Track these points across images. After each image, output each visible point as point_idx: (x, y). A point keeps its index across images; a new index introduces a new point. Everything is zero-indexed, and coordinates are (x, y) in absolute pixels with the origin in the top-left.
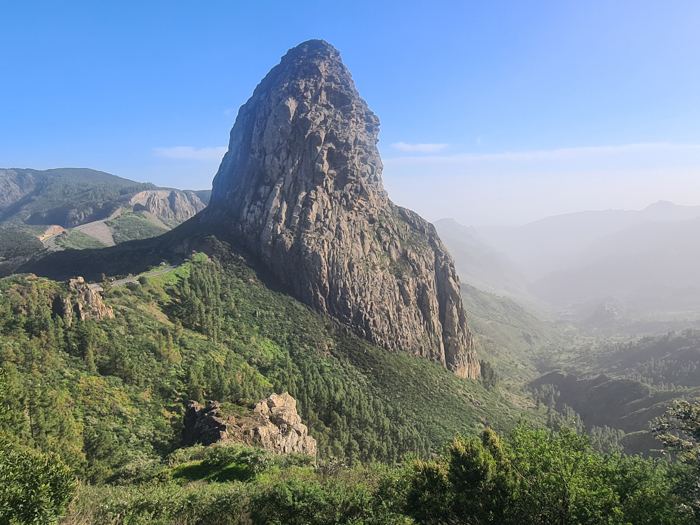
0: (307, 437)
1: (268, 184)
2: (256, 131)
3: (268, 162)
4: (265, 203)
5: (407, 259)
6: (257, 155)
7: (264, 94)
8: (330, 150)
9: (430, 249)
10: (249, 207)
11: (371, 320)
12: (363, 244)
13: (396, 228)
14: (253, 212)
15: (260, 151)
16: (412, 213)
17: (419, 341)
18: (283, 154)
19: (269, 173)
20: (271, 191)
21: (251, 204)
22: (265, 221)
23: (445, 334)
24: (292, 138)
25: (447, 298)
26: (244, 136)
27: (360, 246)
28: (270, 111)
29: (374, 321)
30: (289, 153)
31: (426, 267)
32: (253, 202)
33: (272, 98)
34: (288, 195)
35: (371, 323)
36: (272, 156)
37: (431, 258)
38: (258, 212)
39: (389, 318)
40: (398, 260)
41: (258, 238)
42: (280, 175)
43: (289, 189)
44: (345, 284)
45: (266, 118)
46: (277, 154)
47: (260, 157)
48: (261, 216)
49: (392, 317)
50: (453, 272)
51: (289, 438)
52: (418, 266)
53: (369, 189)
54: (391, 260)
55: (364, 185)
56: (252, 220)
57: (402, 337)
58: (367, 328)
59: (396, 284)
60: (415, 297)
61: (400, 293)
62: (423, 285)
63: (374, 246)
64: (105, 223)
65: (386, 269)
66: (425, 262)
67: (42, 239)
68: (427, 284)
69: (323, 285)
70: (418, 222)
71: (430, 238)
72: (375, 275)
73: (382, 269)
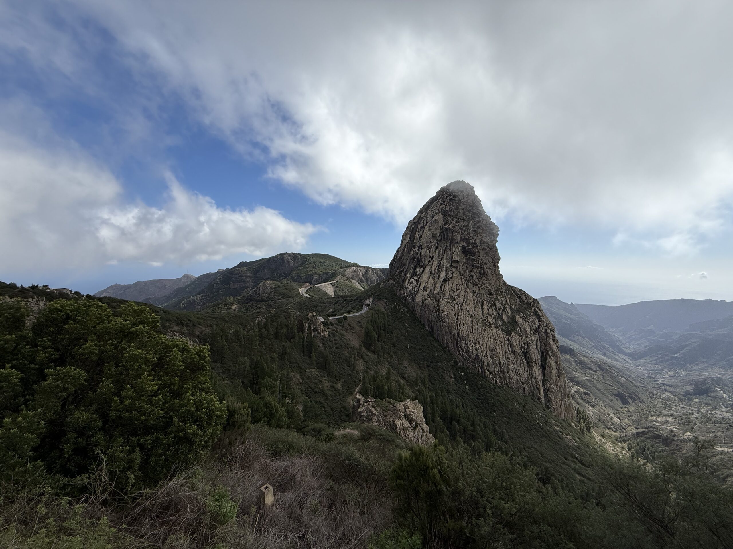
0: (428, 434)
1: (422, 266)
2: (417, 235)
3: (423, 253)
4: (419, 278)
5: (516, 322)
6: (417, 248)
7: (424, 213)
8: (464, 248)
9: (534, 317)
10: (409, 280)
11: (486, 362)
12: (483, 309)
13: (508, 300)
14: (412, 283)
15: (419, 247)
16: (521, 290)
17: (523, 384)
18: (433, 249)
19: (423, 260)
20: (423, 271)
21: (411, 278)
22: (418, 289)
23: (544, 381)
24: (439, 239)
25: (547, 354)
26: (410, 238)
27: (481, 310)
28: (427, 223)
29: (488, 363)
30: (436, 248)
31: (531, 330)
32: (412, 276)
33: (429, 216)
34: (434, 274)
35: (485, 364)
36: (425, 249)
37: (535, 324)
38: (414, 283)
39: (500, 363)
40: (508, 323)
41: (413, 299)
42: (430, 261)
43: (435, 270)
44: (468, 335)
45: (423, 227)
46: (429, 248)
47: (419, 250)
48: (416, 286)
49: (502, 362)
50: (554, 336)
51: (416, 432)
52: (524, 329)
53: (490, 273)
54: (503, 322)
55: (486, 270)
56: (411, 288)
57: (509, 378)
58: (482, 367)
59: (506, 339)
60: (520, 350)
61: (509, 346)
62: (527, 342)
63: (491, 311)
64: (331, 284)
65: (500, 328)
66: (530, 326)
67: (300, 290)
68: (531, 342)
69: (453, 334)
70: (526, 297)
71: (535, 309)
72: (491, 331)
73: (496, 327)
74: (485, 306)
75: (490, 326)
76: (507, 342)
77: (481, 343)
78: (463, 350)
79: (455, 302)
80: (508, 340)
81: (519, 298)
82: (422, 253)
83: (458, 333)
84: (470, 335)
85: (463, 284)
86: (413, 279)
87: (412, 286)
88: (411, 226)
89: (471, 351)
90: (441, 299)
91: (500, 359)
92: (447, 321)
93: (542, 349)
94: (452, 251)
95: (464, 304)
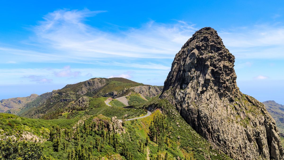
1: (186, 83)
2: (182, 63)
4: (185, 91)
5: (249, 119)
7: (185, 49)
8: (212, 70)
11: (231, 146)
12: (227, 110)
15: (183, 71)
16: (251, 97)
19: (186, 79)
20: (187, 86)
21: (179, 91)
22: (184, 99)
23: (271, 158)
25: (272, 139)
26: (177, 65)
28: (188, 55)
31: (260, 124)
34: (194, 88)
36: (188, 72)
38: (181, 95)
39: (240, 146)
40: (245, 119)
41: (181, 106)
42: (191, 80)
43: (195, 85)
44: (218, 129)
45: (186, 58)
47: (183, 73)
48: (182, 97)
53: (230, 87)
54: (241, 118)
55: (228, 85)
58: (229, 150)
59: (243, 130)
60: (253, 137)
61: (246, 135)
62: (258, 132)
63: (232, 112)
64: (126, 97)
65: (239, 123)
66: (259, 121)
67: (105, 102)
68: (260, 132)
69: (208, 128)
70: (255, 102)
71: (261, 110)
72: (233, 125)
73: (237, 122)
74: (229, 109)
75: (232, 122)
76: (244, 132)
77: (227, 133)
78: (216, 139)
79: (209, 107)
80: (245, 131)
81: (251, 102)
82: (186, 75)
83: (212, 128)
84: (220, 128)
85: (213, 94)
86: (181, 92)
87: (180, 97)
88: (177, 57)
89: (221, 139)
90: (200, 105)
91: (241, 143)
92: (204, 120)
93: (268, 136)
94: (205, 73)
95: (215, 108)
